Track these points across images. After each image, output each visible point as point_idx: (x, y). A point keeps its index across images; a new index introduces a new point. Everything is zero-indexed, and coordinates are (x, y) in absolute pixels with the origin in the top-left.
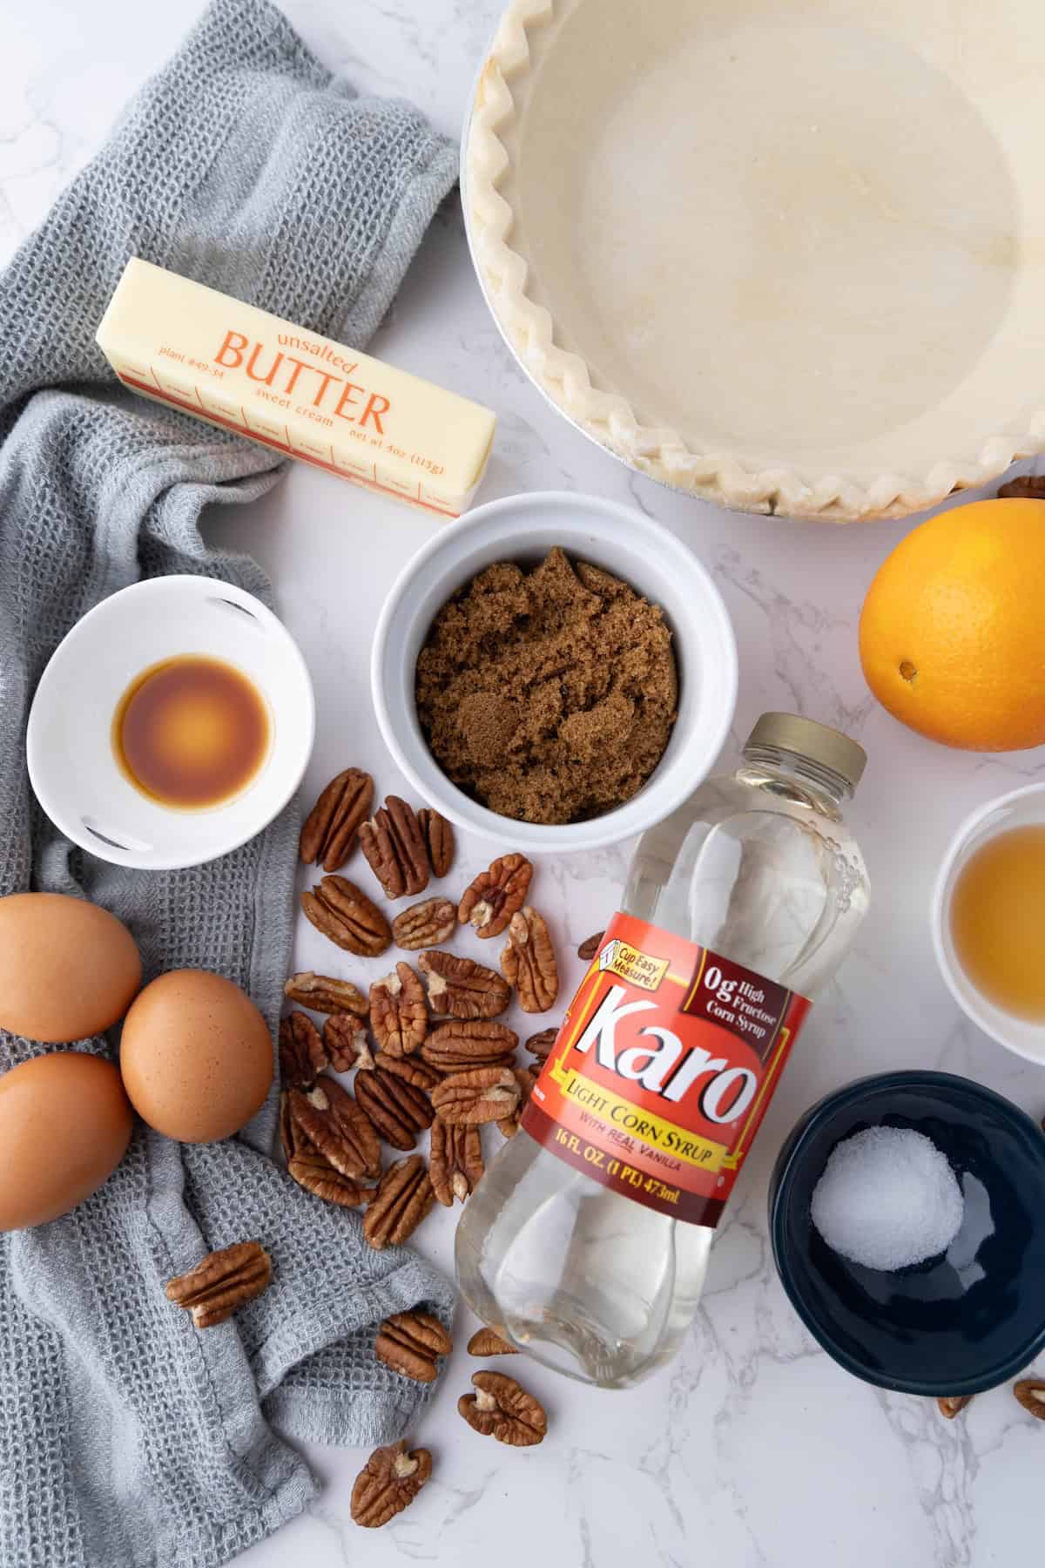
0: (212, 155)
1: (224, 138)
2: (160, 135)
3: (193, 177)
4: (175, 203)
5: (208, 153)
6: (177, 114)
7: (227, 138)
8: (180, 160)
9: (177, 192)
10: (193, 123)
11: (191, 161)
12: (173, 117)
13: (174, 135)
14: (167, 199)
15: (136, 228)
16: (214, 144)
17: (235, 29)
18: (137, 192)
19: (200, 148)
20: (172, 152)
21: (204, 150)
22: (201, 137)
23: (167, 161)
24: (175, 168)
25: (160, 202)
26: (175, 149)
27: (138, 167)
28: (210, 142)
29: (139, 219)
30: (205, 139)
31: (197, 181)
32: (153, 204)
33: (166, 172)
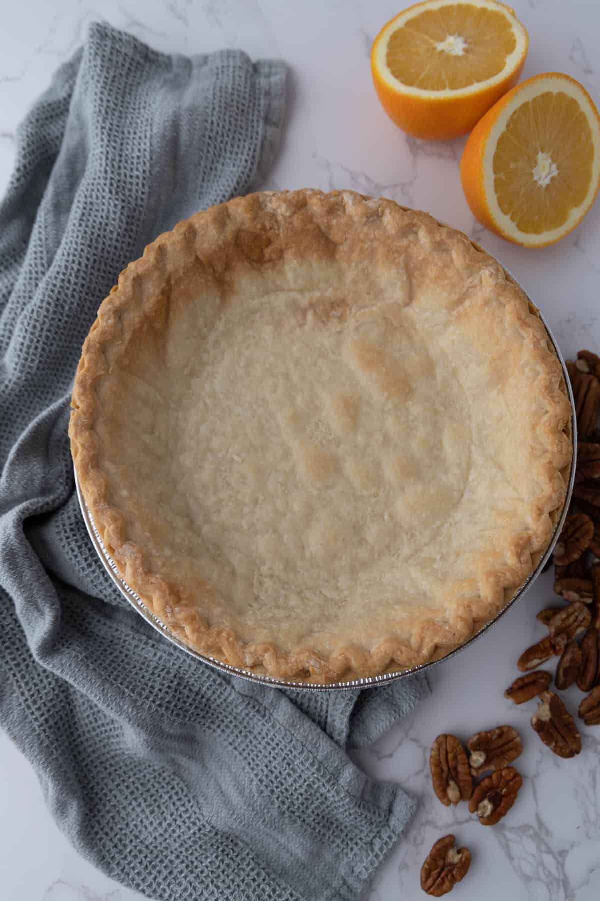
0: (148, 144)
1: (149, 131)
2: (114, 148)
3: (145, 163)
4: (143, 185)
5: (145, 144)
6: (117, 131)
7: (152, 130)
8: (133, 158)
9: (141, 178)
10: (129, 133)
11: (139, 154)
12: (116, 134)
13: (122, 144)
14: (138, 184)
15: (123, 208)
16: (146, 137)
17: (114, 58)
18: (118, 187)
19: (140, 144)
20: (127, 155)
21: (142, 144)
22: (138, 138)
23: (127, 162)
24: (133, 163)
25: (134, 188)
26: (127, 152)
27: (113, 172)
28: (143, 137)
29: (123, 201)
30: (140, 138)
31: (148, 164)
32: (130, 190)
33: (129, 169)
